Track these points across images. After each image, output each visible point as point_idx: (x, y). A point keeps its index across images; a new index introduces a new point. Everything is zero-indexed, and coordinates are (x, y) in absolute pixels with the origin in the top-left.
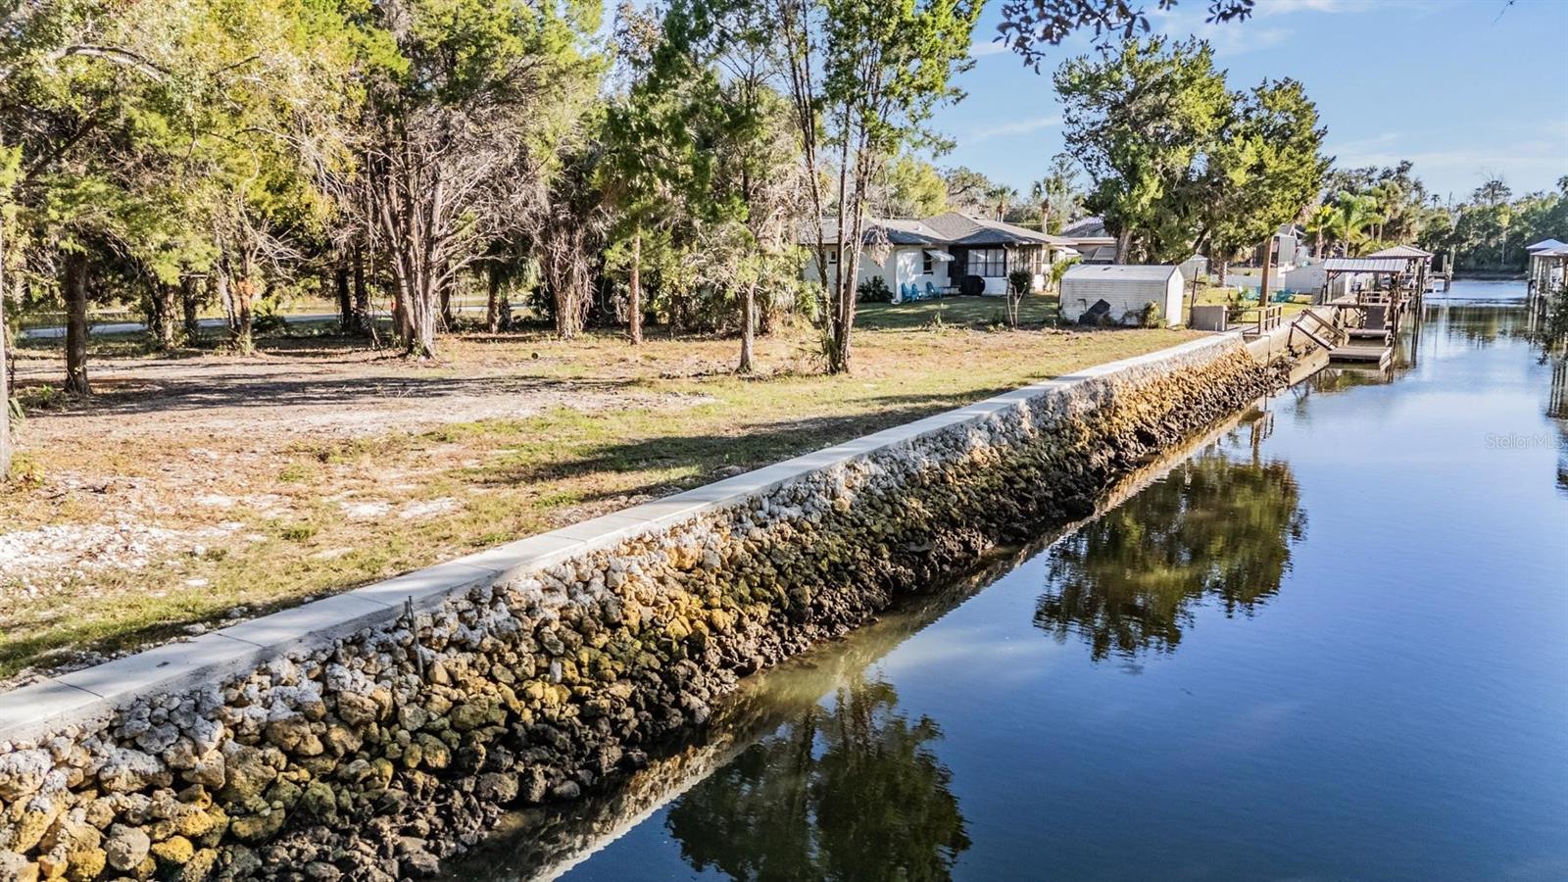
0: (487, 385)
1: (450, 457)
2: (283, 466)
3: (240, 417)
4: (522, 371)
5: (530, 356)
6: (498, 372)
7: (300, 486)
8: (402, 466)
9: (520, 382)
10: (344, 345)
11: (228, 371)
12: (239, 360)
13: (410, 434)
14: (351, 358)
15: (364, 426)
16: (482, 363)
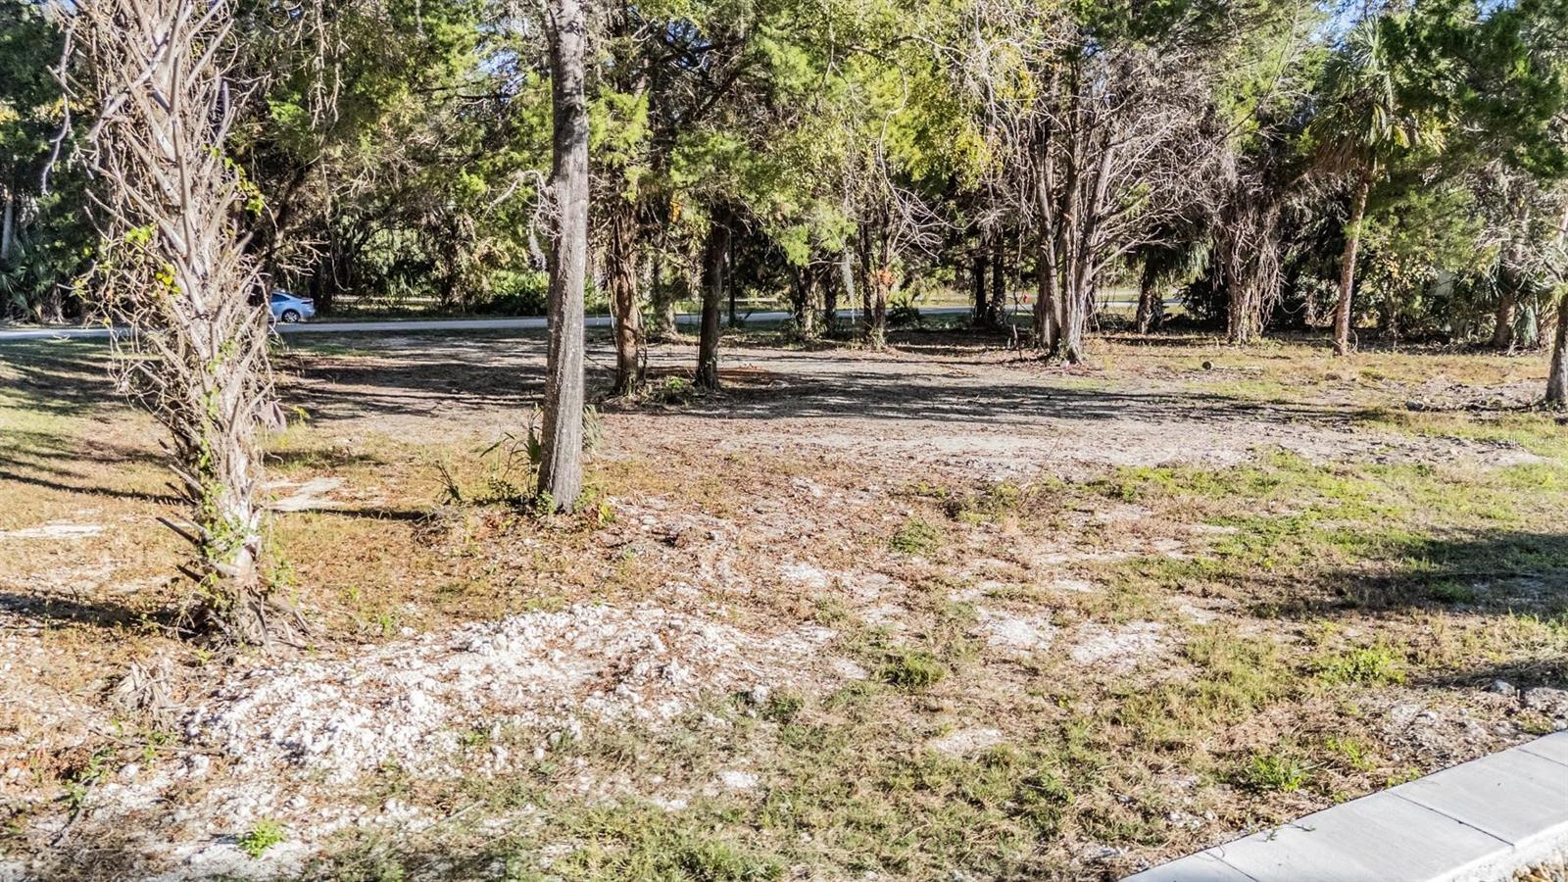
0: (1157, 407)
1: (1135, 531)
2: (899, 519)
3: (858, 431)
4: (1196, 386)
5: (1199, 365)
6: (1164, 387)
7: (919, 563)
8: (1064, 540)
9: (1199, 404)
10: (977, 343)
11: (856, 368)
12: (869, 355)
13: (1068, 481)
14: (985, 358)
15: (1006, 461)
16: (1140, 371)
